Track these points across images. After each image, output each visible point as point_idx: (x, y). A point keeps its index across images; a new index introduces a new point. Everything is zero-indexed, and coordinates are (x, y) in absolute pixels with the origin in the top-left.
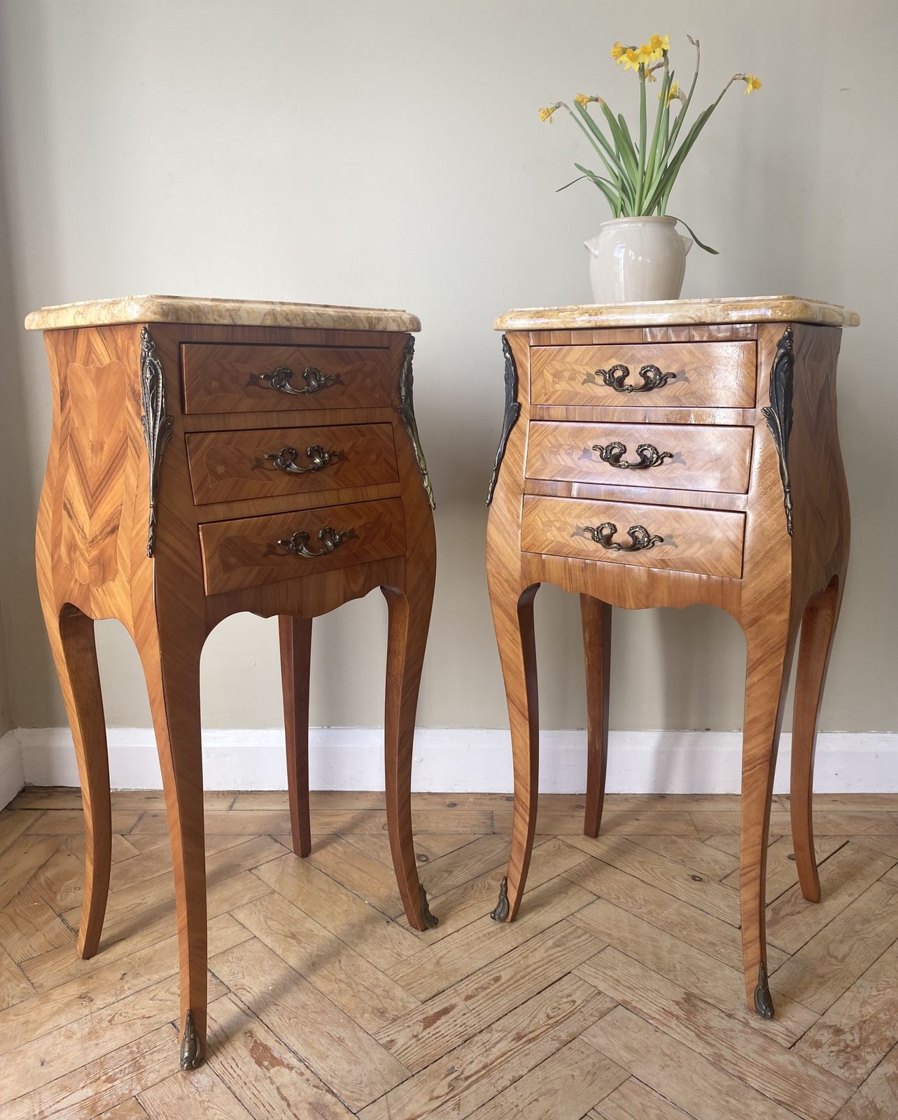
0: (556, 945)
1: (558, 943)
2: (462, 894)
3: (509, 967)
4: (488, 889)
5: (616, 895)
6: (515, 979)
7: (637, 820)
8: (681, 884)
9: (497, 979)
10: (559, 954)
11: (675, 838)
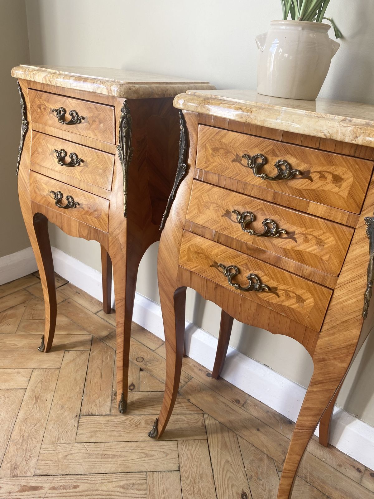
0: (123, 487)
1: (125, 486)
2: (123, 421)
3: (89, 483)
4: (135, 426)
5: (189, 476)
6: (82, 493)
7: (258, 430)
8: (231, 494)
9: (76, 487)
10: (118, 494)
11: (265, 458)
